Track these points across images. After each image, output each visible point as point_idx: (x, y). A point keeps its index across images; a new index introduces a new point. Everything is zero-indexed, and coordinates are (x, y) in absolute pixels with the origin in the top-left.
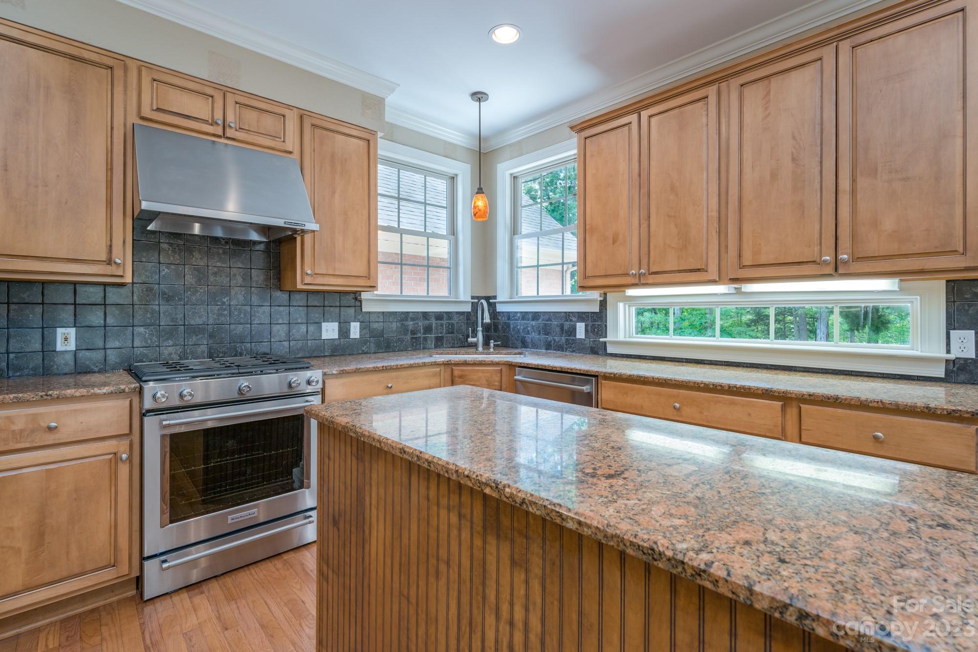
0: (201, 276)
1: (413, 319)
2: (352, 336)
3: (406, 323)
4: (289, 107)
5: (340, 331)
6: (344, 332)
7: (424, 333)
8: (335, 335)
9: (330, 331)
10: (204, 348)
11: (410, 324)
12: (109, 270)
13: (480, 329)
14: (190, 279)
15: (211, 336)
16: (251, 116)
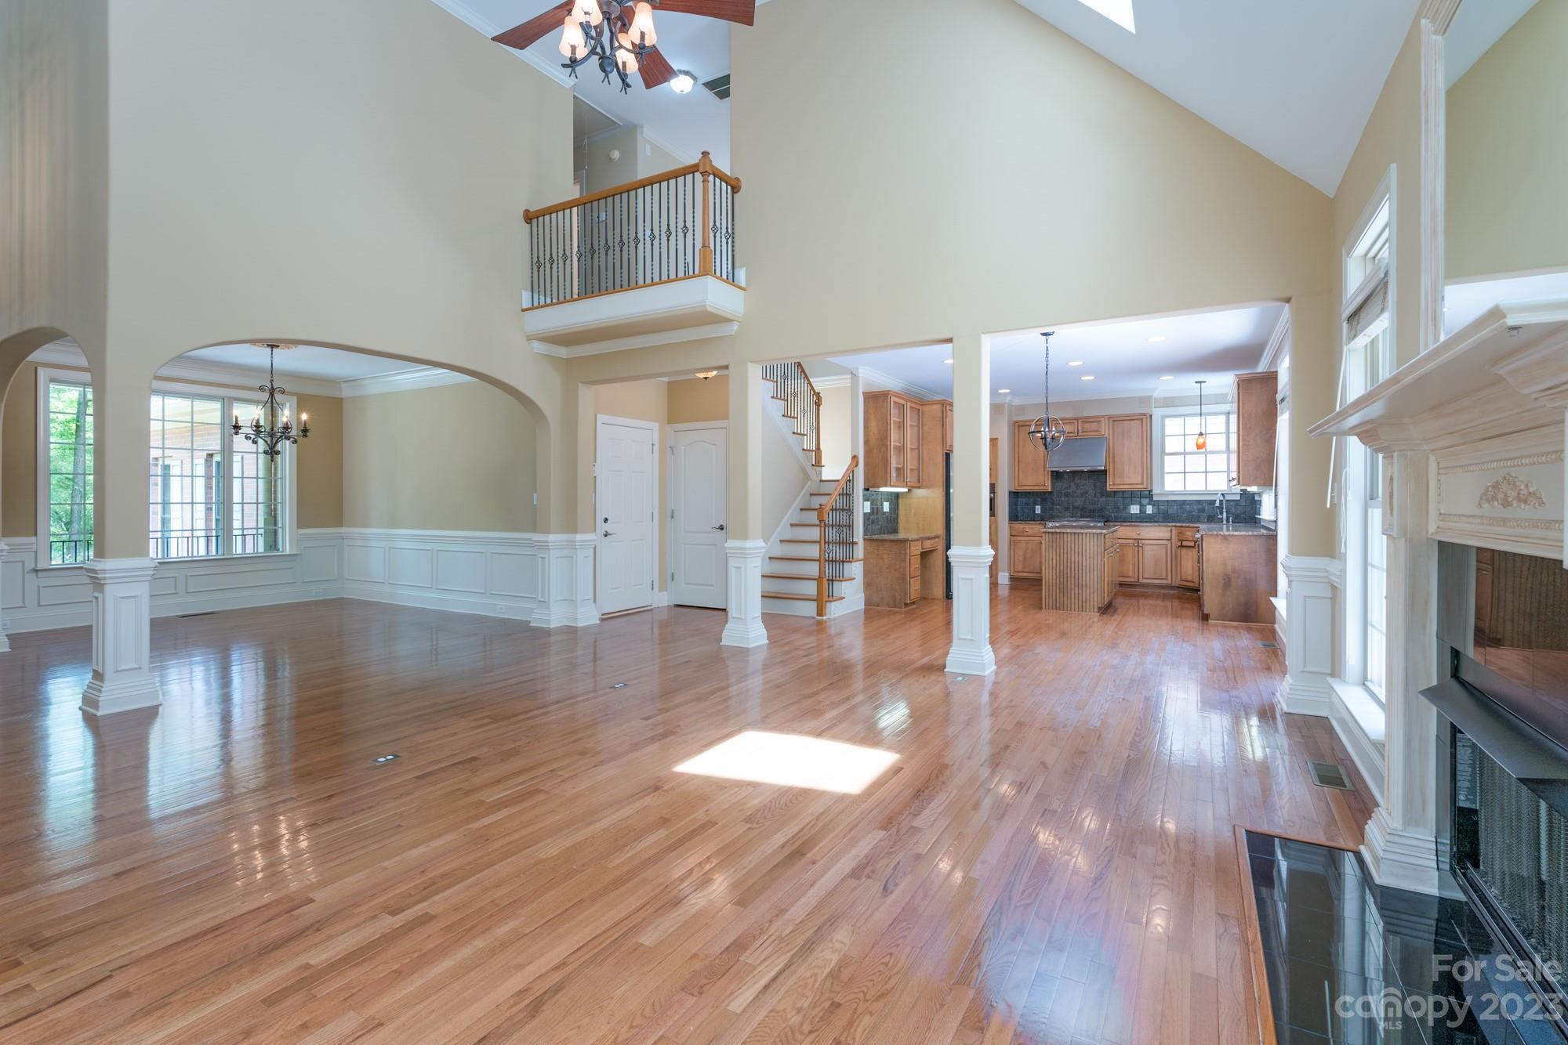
0: (1077, 486)
1: (1188, 504)
2: (1147, 512)
3: (1184, 506)
4: (1103, 417)
5: (1140, 510)
6: (1142, 511)
7: (1199, 512)
8: (1138, 512)
9: (1135, 509)
10: (1079, 515)
11: (1188, 507)
12: (1045, 488)
13: (1224, 510)
14: (1074, 488)
15: (1082, 510)
16: (1088, 425)
